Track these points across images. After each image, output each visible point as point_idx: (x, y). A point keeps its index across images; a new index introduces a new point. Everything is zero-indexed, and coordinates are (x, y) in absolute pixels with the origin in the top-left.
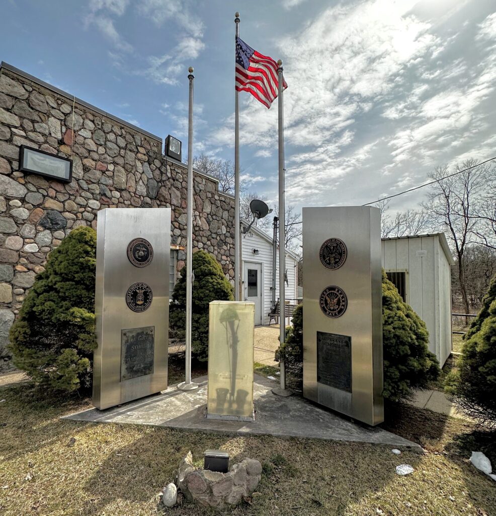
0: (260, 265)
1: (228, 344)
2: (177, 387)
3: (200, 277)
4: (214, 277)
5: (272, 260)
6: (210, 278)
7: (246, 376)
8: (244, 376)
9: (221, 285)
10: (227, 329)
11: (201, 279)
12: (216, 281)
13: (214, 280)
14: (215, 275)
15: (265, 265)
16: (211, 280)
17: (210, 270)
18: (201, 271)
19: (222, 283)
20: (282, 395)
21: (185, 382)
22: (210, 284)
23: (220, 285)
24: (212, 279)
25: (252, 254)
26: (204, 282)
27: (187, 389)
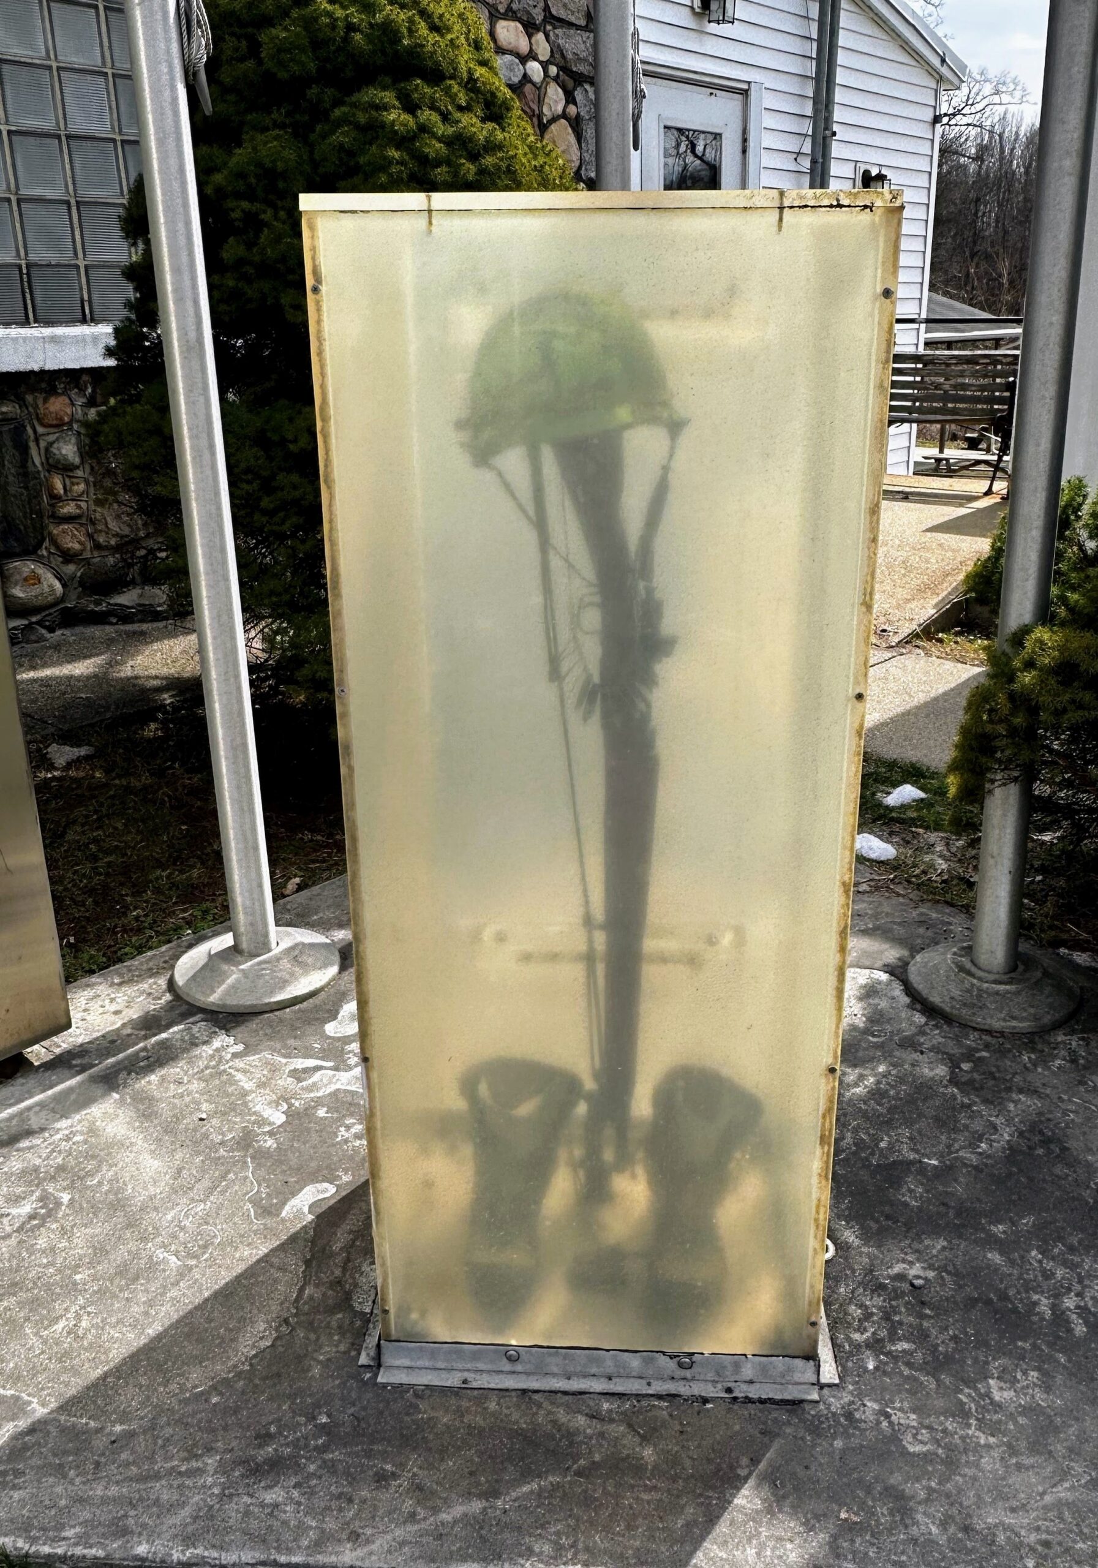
0: (736, 101)
1: (555, 674)
2: (171, 985)
3: (313, 92)
4: (421, 88)
5: (811, 69)
6: (388, 97)
7: (727, 939)
8: (711, 941)
9: (489, 161)
10: (541, 524)
11: (319, 114)
12: (441, 129)
13: (427, 115)
14: (436, 76)
15: (770, 101)
16: (395, 116)
17: (388, 32)
18: (317, 44)
19: (492, 147)
20: (997, 1024)
21: (226, 941)
22: (394, 153)
23: (474, 157)
24: (411, 108)
25: (692, 25)
26: (342, 137)
27: (247, 1000)
